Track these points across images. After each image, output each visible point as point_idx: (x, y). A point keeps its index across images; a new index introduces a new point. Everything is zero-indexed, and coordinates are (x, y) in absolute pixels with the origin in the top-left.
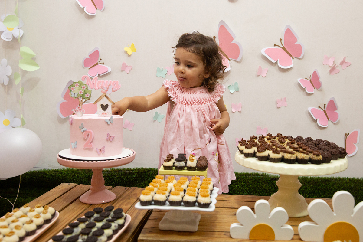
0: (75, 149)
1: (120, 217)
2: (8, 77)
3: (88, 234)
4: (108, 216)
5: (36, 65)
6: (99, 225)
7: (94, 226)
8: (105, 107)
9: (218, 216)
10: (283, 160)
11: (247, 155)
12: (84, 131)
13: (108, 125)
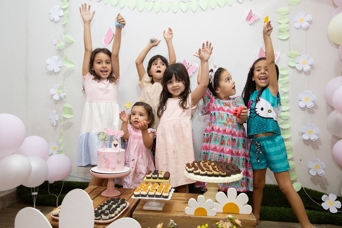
0: (100, 167)
1: (124, 203)
2: (56, 121)
3: (109, 210)
4: (118, 202)
5: (72, 114)
6: (114, 206)
7: (112, 206)
8: (116, 145)
9: (174, 204)
10: (206, 175)
11: (189, 172)
12: (105, 158)
13: (118, 155)
